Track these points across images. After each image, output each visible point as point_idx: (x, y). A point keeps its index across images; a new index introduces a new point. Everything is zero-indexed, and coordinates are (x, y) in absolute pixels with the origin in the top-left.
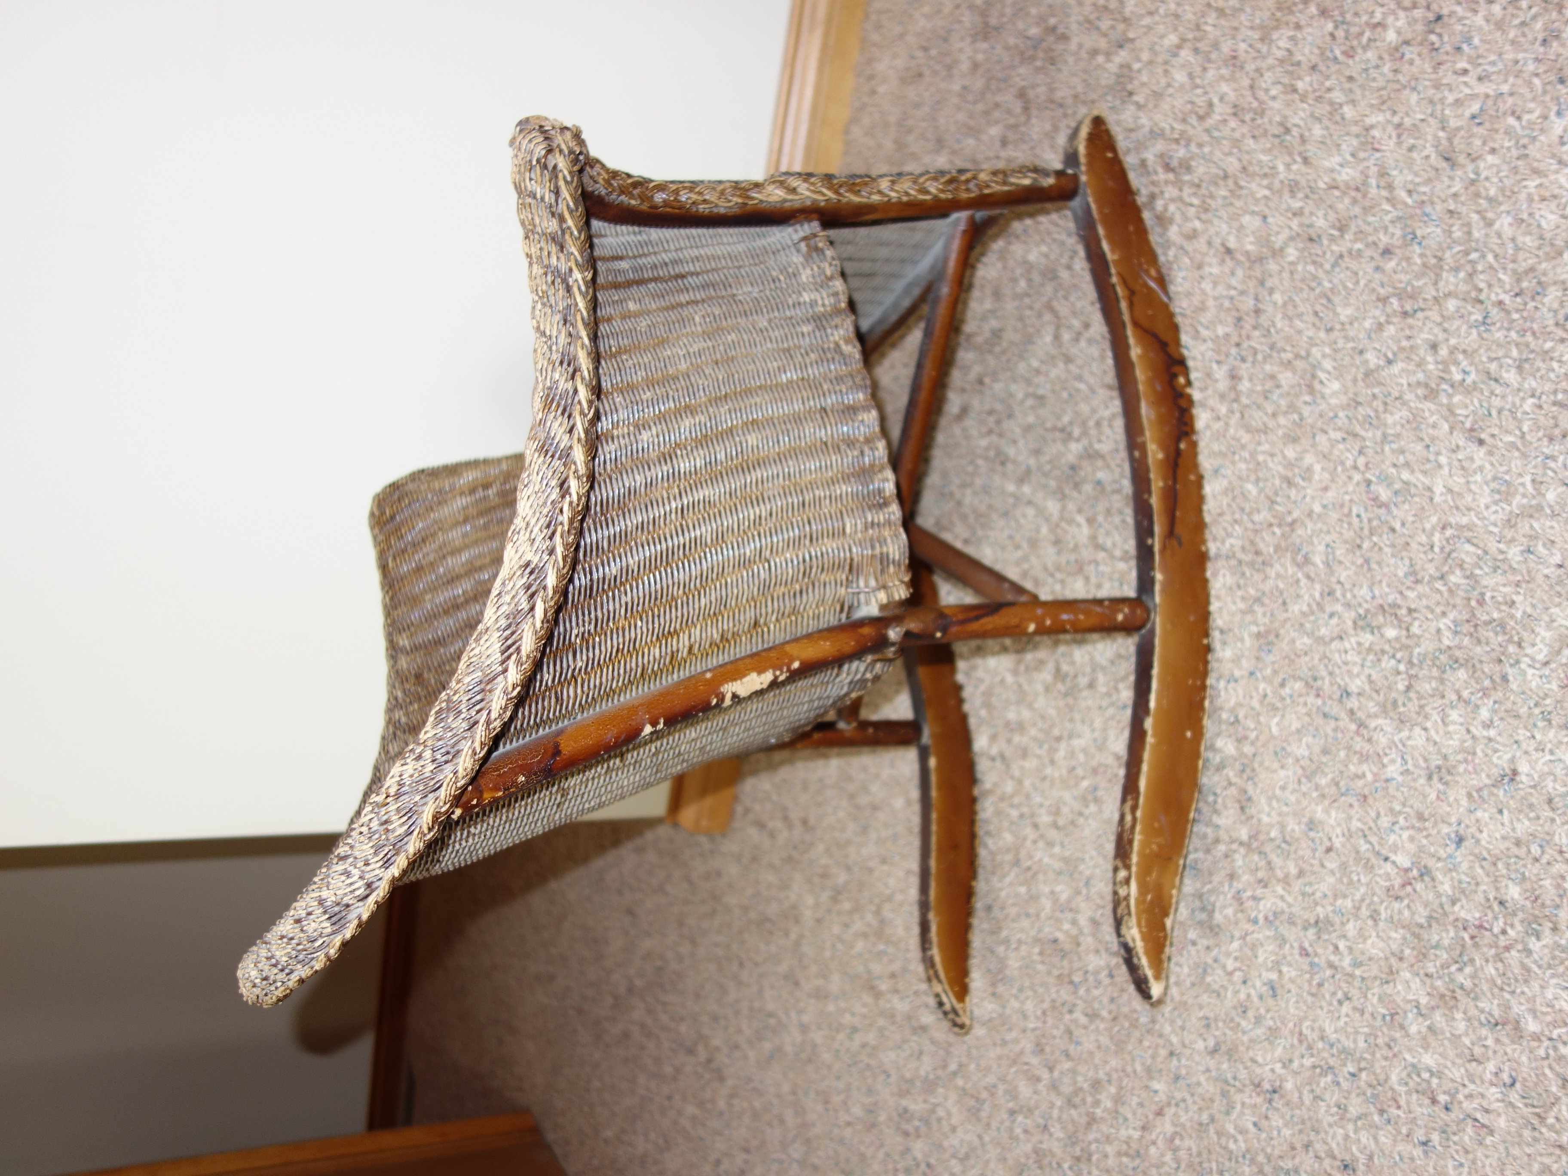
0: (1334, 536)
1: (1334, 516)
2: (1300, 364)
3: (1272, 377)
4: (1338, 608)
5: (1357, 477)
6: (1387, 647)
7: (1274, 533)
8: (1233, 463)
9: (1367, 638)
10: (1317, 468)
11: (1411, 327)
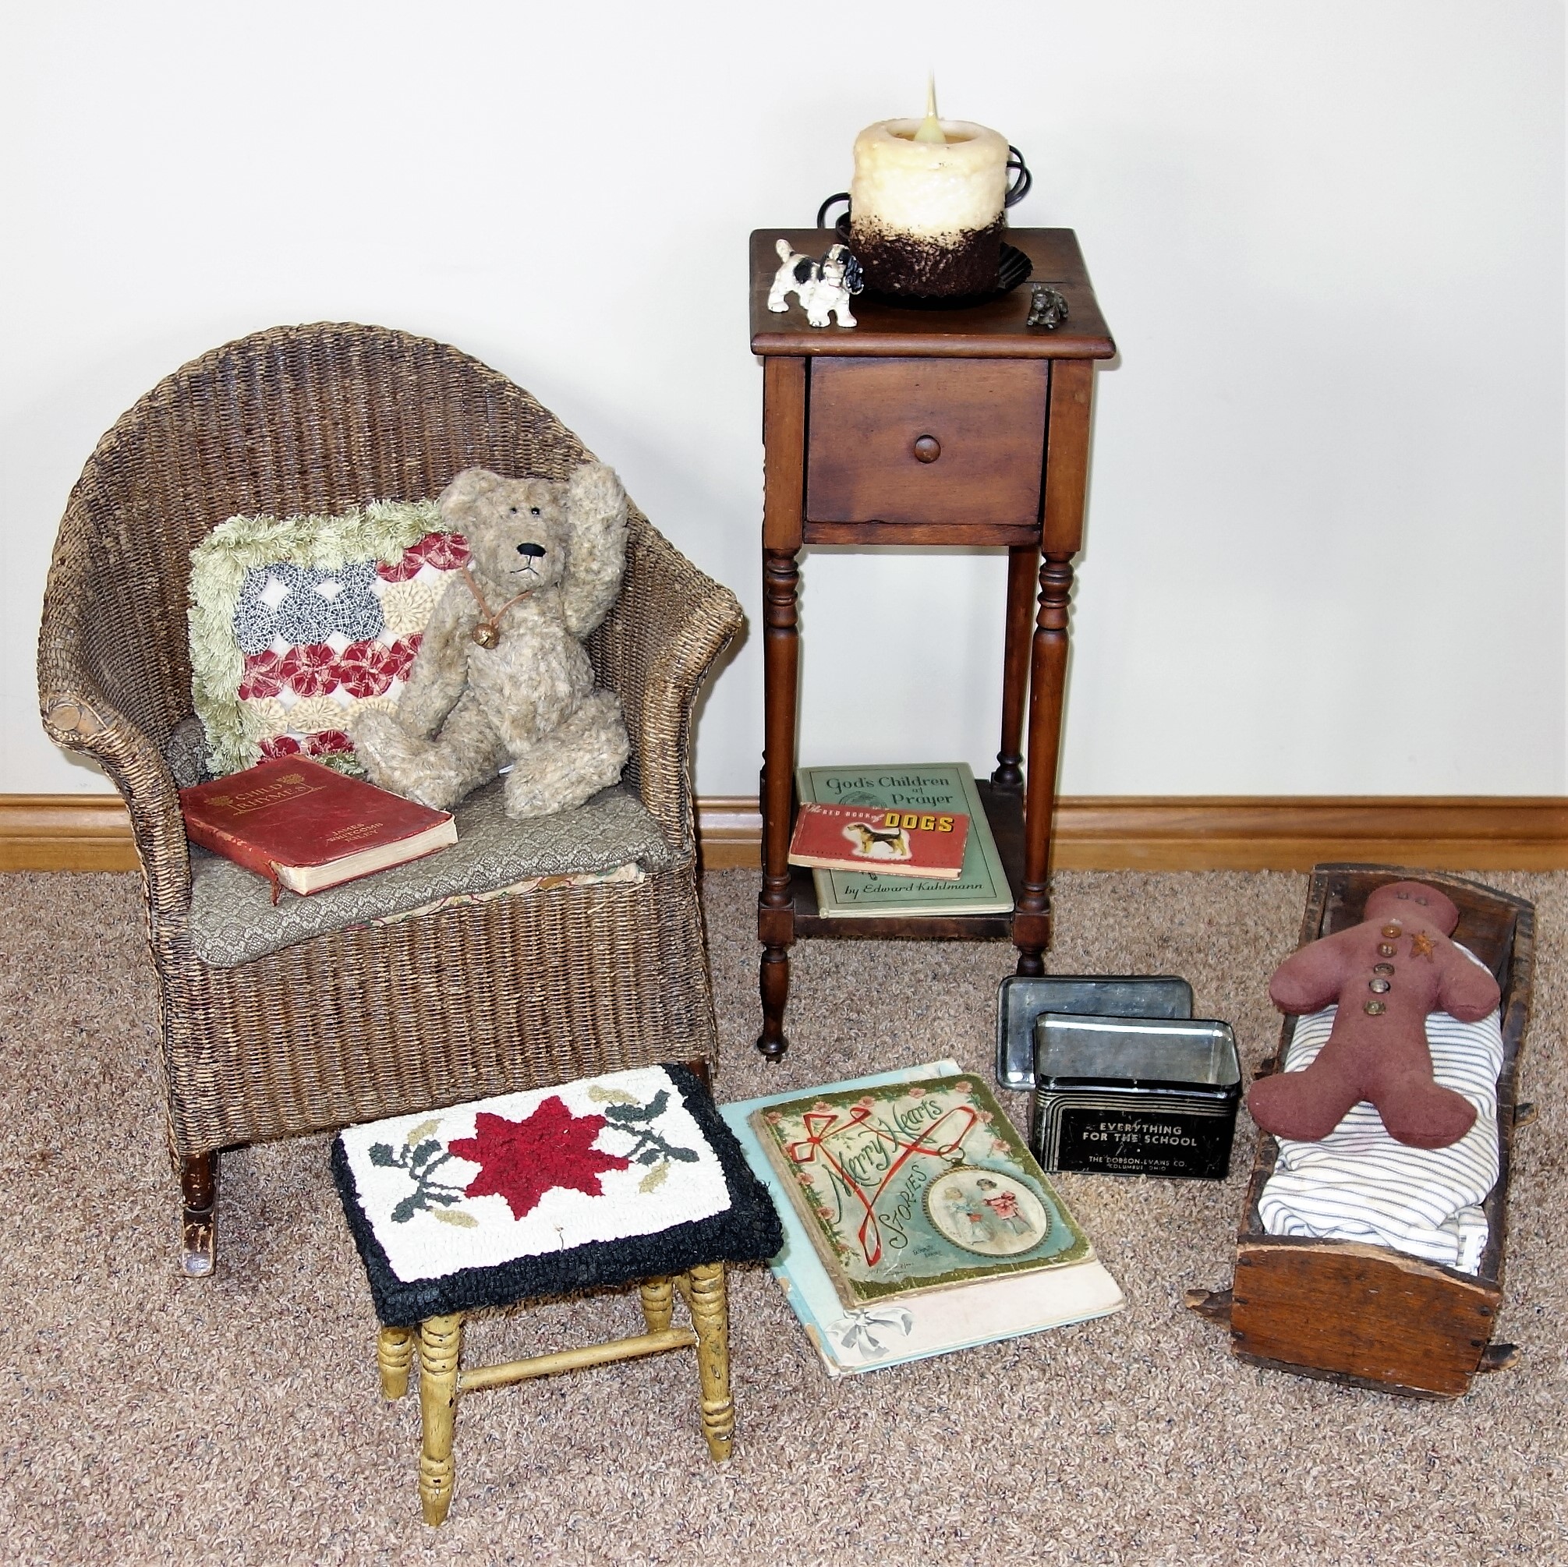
0: (157, 1422)
1: (174, 1419)
2: (296, 1362)
3: (284, 1344)
4: (99, 1440)
5: (208, 1428)
6: (74, 1482)
7: (153, 1378)
8: (208, 1330)
9: (78, 1467)
10: (213, 1397)
11: (331, 1435)
